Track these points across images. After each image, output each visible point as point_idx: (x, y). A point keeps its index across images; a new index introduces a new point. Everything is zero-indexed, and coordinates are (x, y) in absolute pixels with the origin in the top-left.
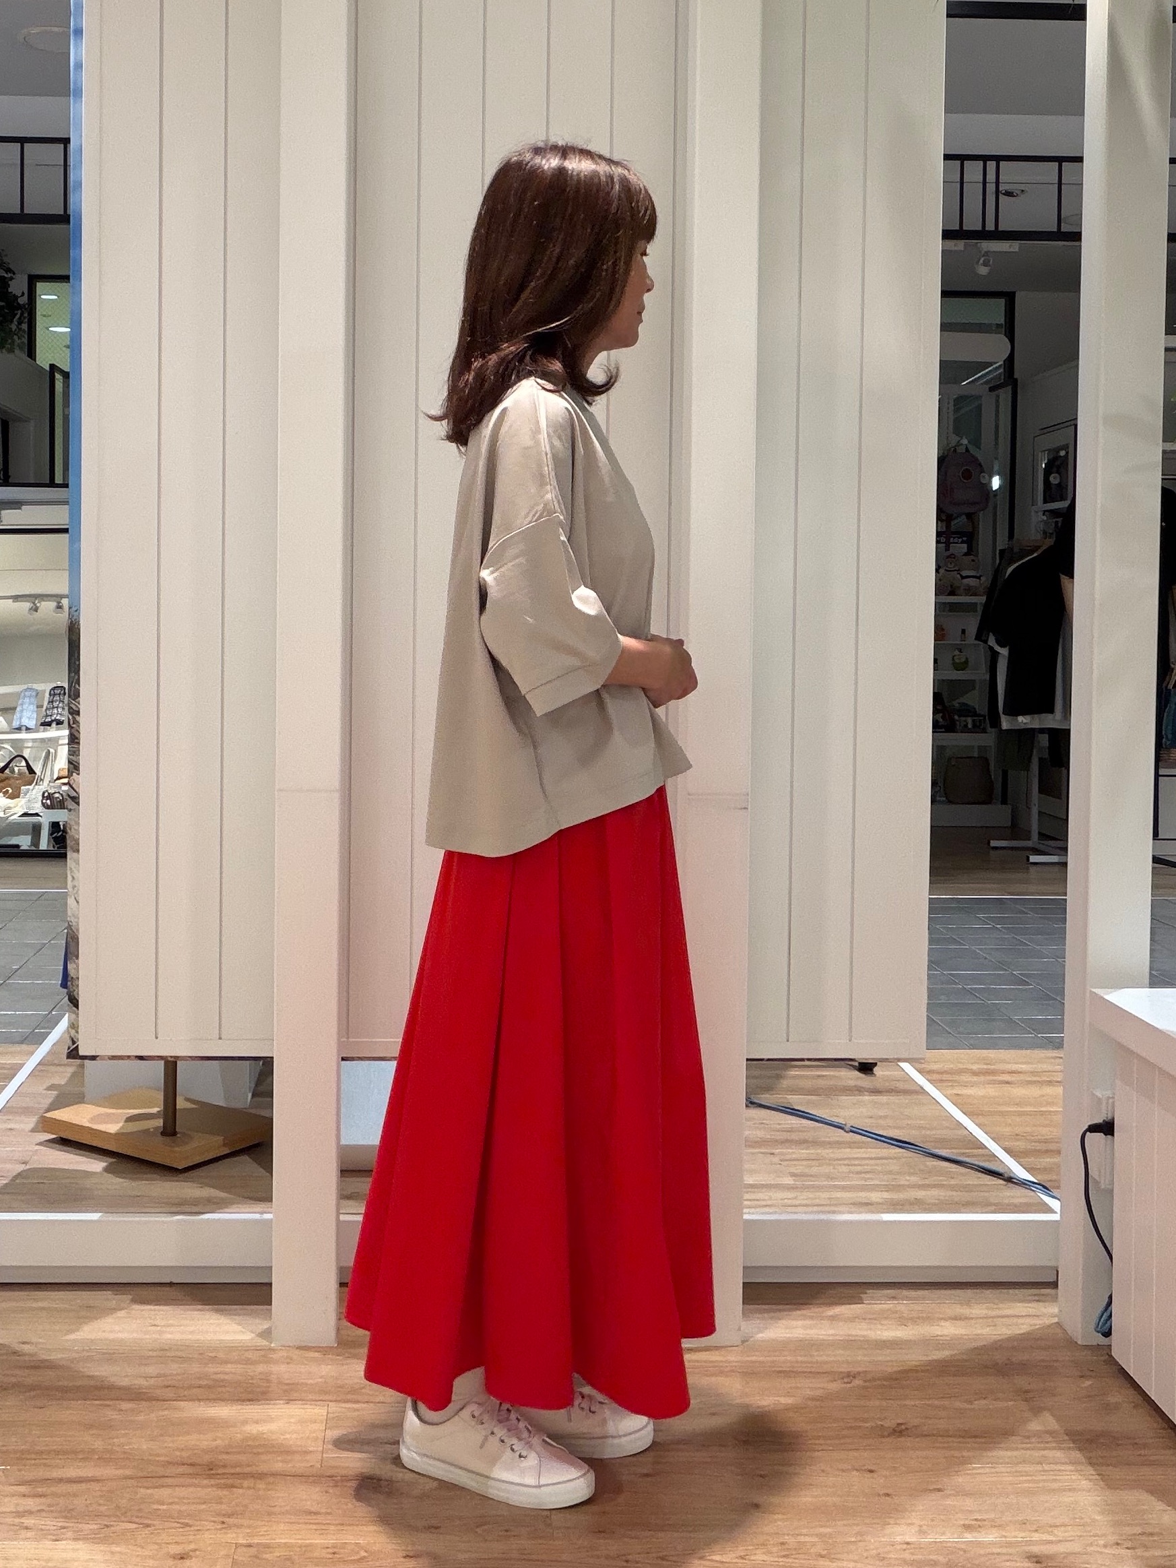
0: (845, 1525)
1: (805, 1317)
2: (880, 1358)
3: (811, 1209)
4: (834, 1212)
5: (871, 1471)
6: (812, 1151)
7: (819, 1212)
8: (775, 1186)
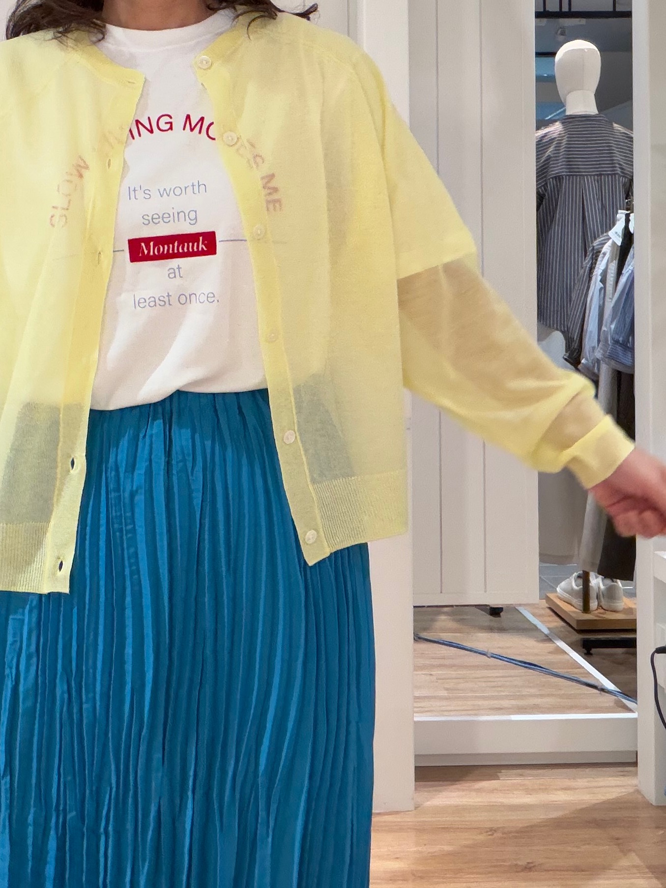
2: (513, 817)
3: (460, 713)
8: (435, 697)
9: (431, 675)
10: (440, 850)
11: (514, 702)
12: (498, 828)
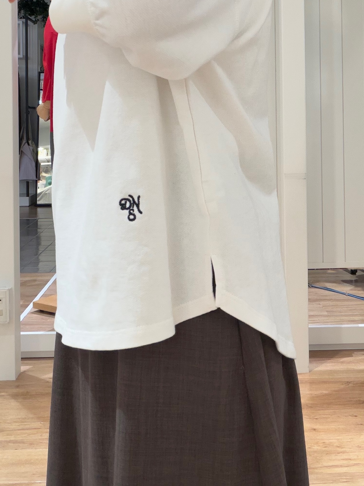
0: (347, 436)
1: (332, 362)
2: (359, 376)
3: (333, 323)
4: (342, 324)
5: (356, 416)
6: (335, 303)
7: (336, 324)
8: (321, 315)
9: (320, 304)
10: (321, 393)
11: (361, 318)
12: (351, 382)
